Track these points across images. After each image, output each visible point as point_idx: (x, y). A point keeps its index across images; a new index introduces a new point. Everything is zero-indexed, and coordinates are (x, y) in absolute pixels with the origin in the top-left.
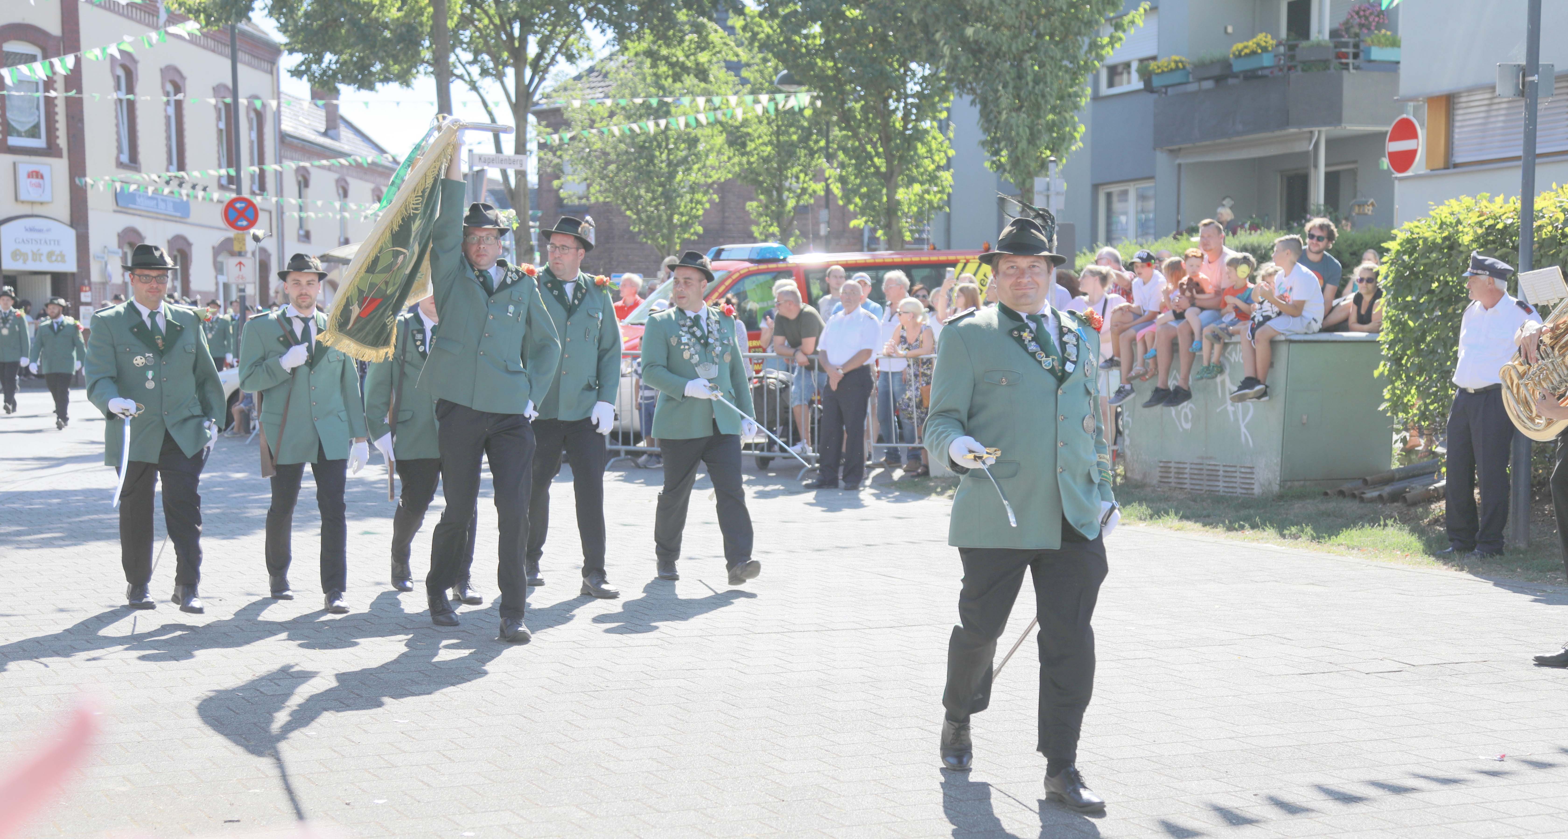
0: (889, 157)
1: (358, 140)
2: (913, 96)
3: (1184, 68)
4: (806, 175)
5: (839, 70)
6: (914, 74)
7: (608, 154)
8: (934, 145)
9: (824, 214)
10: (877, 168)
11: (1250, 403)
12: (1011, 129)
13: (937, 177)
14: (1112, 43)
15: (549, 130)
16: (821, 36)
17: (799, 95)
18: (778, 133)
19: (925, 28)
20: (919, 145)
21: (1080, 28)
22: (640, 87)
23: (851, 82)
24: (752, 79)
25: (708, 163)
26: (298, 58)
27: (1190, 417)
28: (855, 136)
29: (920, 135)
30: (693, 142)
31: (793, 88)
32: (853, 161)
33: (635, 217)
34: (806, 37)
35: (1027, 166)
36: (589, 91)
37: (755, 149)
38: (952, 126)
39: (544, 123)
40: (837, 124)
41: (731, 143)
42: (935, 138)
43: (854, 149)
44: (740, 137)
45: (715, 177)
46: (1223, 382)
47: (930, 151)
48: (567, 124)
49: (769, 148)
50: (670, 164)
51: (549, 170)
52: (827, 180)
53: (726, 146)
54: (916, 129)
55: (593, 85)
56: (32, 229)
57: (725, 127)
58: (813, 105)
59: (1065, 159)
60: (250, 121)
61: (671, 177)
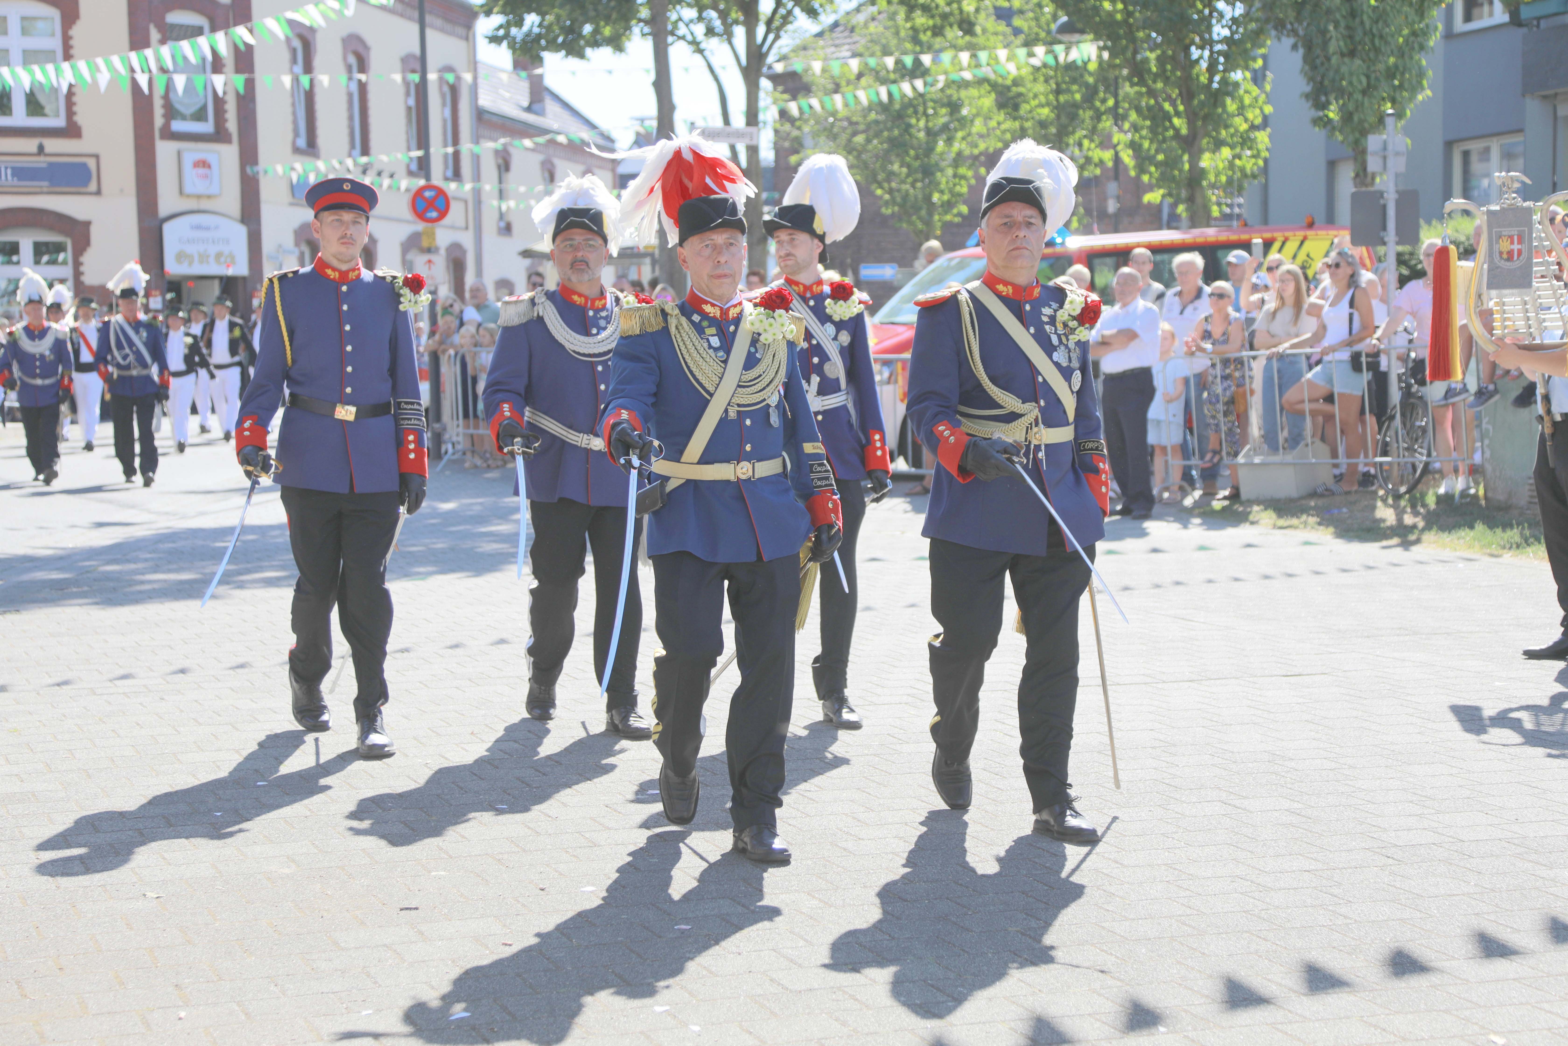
0: (1191, 117)
1: (565, 115)
2: (1220, 41)
4: (1092, 141)
5: (1129, 14)
6: (1221, 15)
7: (857, 123)
8: (1247, 101)
9: (1112, 188)
10: (1177, 131)
12: (1342, 79)
13: (1250, 139)
15: (786, 96)
17: (1082, 45)
18: (1058, 92)
20: (1228, 101)
22: (893, 42)
23: (1144, 28)
24: (1026, 29)
26: (497, 19)
28: (1151, 93)
29: (1229, 89)
30: (955, 107)
31: (1076, 37)
32: (1148, 123)
33: (887, 197)
35: (1361, 121)
36: (833, 49)
37: (1030, 112)
38: (1270, 75)
39: (780, 88)
40: (1129, 78)
41: (1001, 106)
42: (1247, 92)
43: (1149, 108)
44: (1012, 98)
45: (982, 146)
47: (1242, 107)
49: (1045, 111)
50: (929, 132)
51: (787, 144)
52: (1114, 147)
53: (995, 110)
54: (1224, 82)
55: (837, 42)
56: (198, 227)
57: (994, 86)
58: (1100, 57)
59: (1408, 113)
60: (443, 96)
61: (930, 149)
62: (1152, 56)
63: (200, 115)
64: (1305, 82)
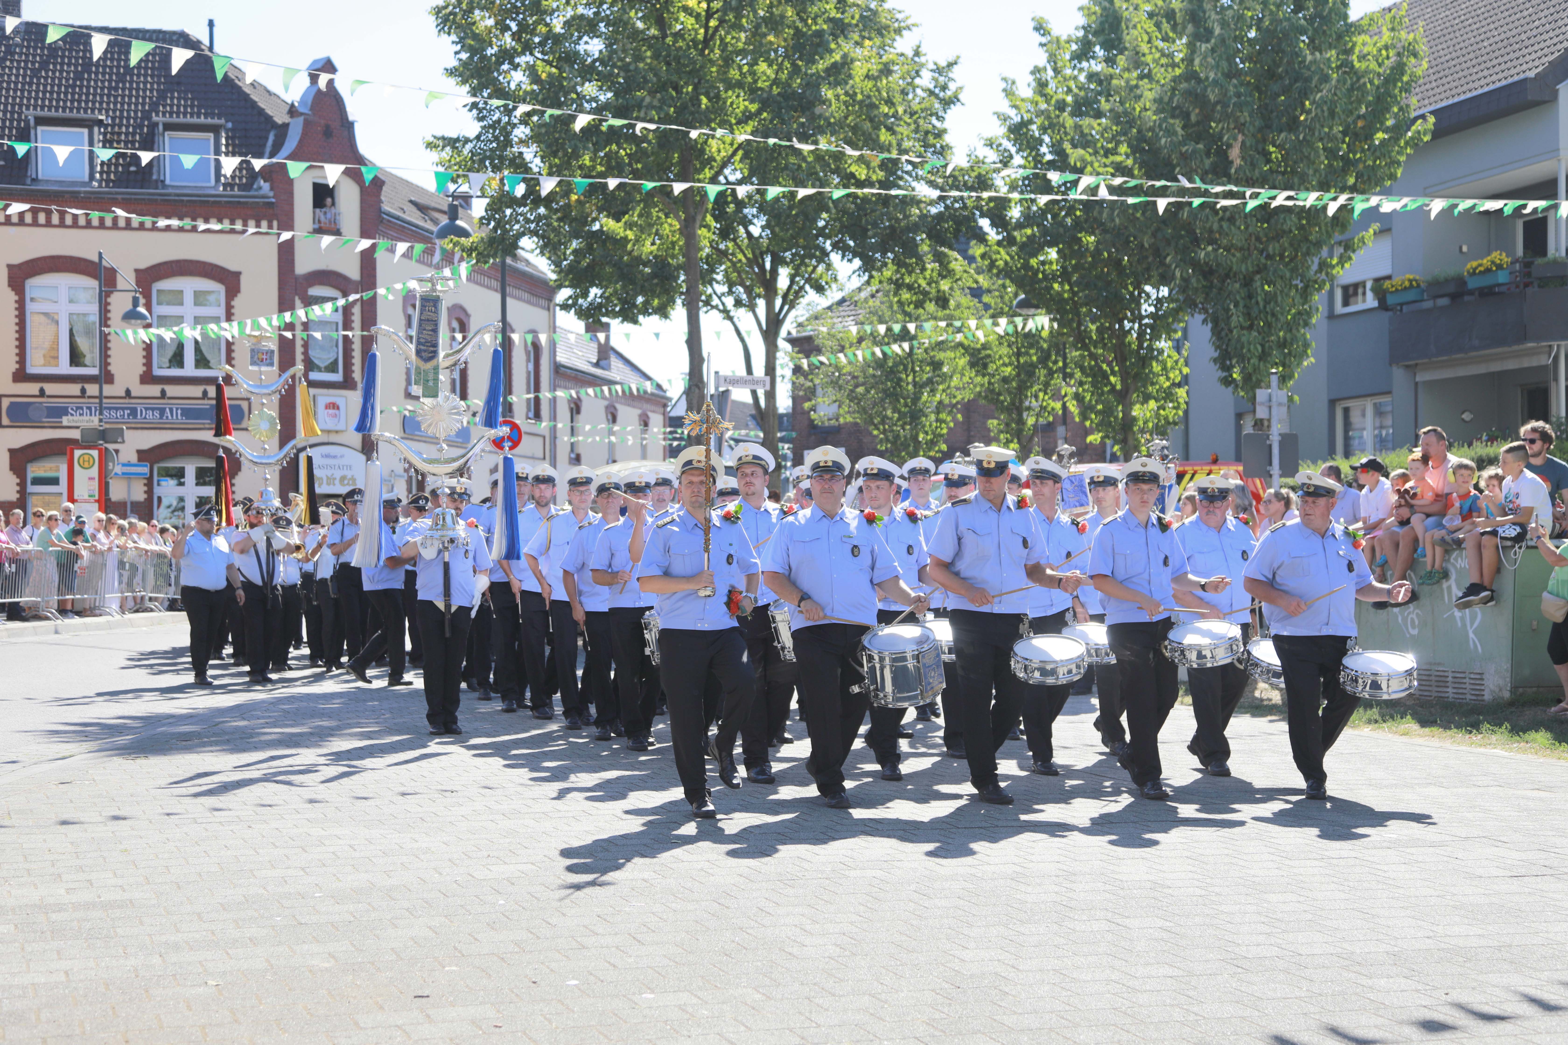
0: (1124, 375)
1: (626, 368)
2: (1147, 316)
3: (1418, 286)
4: (1046, 393)
5: (1075, 294)
6: (1148, 296)
7: (858, 377)
8: (1169, 364)
9: (1062, 430)
10: (1113, 387)
11: (1477, 609)
12: (1242, 348)
13: (1171, 394)
14: (1341, 263)
15: (802, 355)
16: (1057, 262)
17: (1036, 318)
18: (1018, 354)
19: (1157, 252)
20: (1154, 364)
21: (1308, 248)
22: (888, 314)
23: (1086, 305)
24: (993, 305)
25: (952, 384)
26: (568, 292)
27: (1417, 622)
28: (1092, 356)
29: (1155, 354)
30: (937, 365)
31: (1032, 311)
32: (1090, 380)
33: (882, 436)
34: (1043, 263)
36: (840, 319)
37: (996, 370)
38: (1187, 345)
39: (796, 349)
40: (1074, 345)
41: (972, 365)
42: (1169, 356)
43: (1091, 368)
44: (982, 359)
45: (959, 398)
46: (1449, 588)
47: (1164, 368)
48: (819, 351)
49: (1009, 369)
50: (915, 384)
51: (801, 393)
52: (1063, 398)
53: (968, 367)
54: (1150, 348)
55: (842, 314)
56: (327, 456)
57: (966, 349)
58: (1052, 327)
59: (1296, 375)
60: (528, 353)
61: (917, 398)
62: (1093, 327)
63: (332, 368)
64: (1213, 349)
